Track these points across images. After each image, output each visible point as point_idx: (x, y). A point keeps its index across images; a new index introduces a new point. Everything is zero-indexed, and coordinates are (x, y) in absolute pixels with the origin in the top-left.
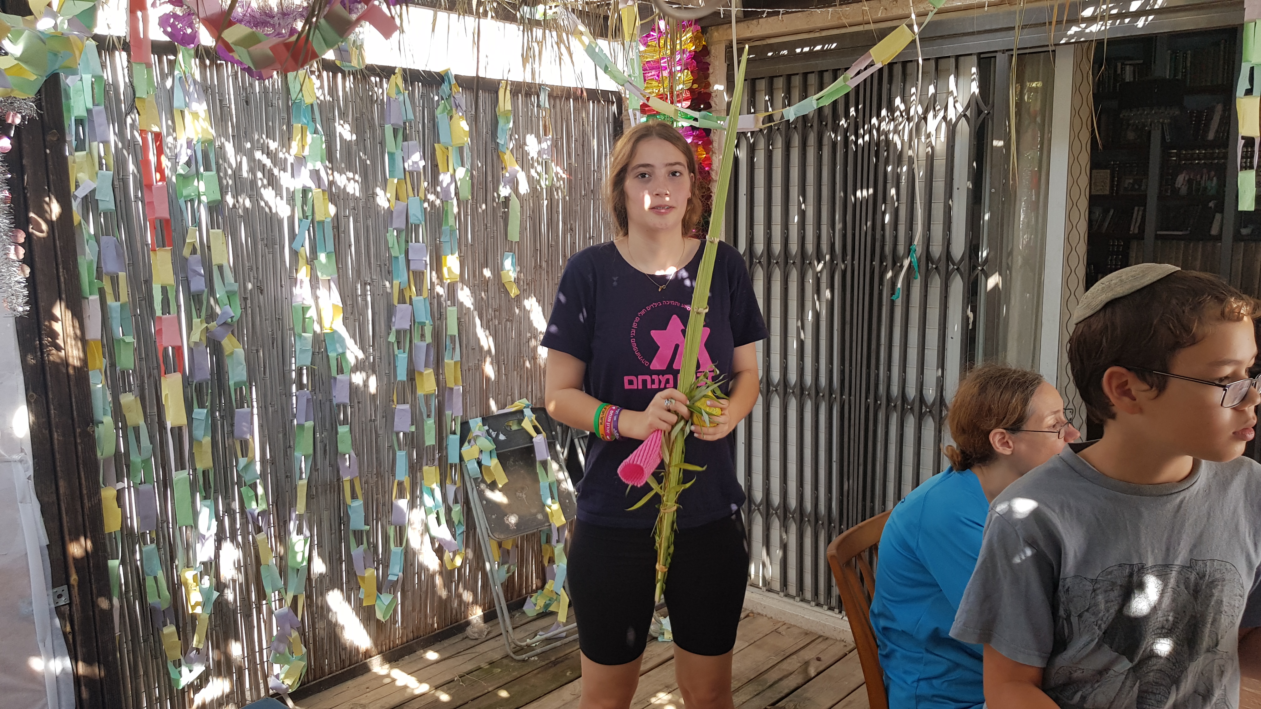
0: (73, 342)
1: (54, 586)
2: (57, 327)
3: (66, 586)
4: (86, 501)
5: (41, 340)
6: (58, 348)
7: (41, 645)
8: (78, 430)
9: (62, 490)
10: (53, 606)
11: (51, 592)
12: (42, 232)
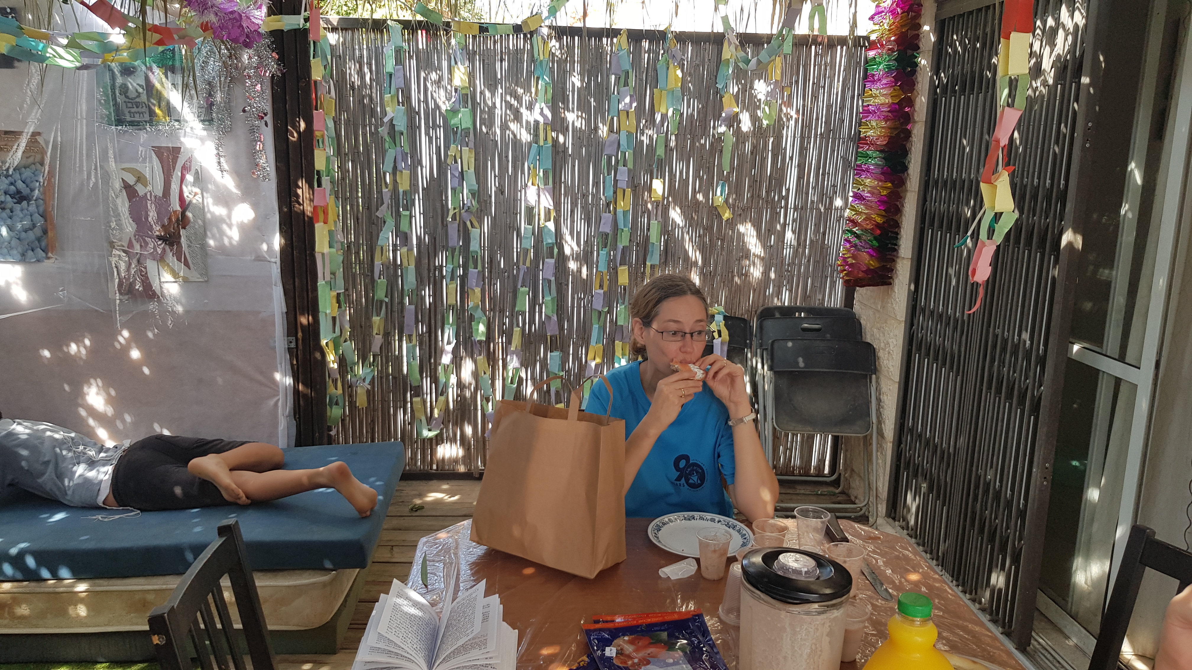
0: (308, 202)
1: (288, 336)
2: (299, 192)
3: (294, 338)
4: (310, 293)
5: (290, 198)
6: (299, 204)
7: (279, 366)
8: (308, 252)
9: (296, 283)
10: (287, 346)
11: (286, 338)
12: (294, 137)
